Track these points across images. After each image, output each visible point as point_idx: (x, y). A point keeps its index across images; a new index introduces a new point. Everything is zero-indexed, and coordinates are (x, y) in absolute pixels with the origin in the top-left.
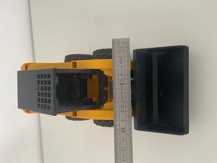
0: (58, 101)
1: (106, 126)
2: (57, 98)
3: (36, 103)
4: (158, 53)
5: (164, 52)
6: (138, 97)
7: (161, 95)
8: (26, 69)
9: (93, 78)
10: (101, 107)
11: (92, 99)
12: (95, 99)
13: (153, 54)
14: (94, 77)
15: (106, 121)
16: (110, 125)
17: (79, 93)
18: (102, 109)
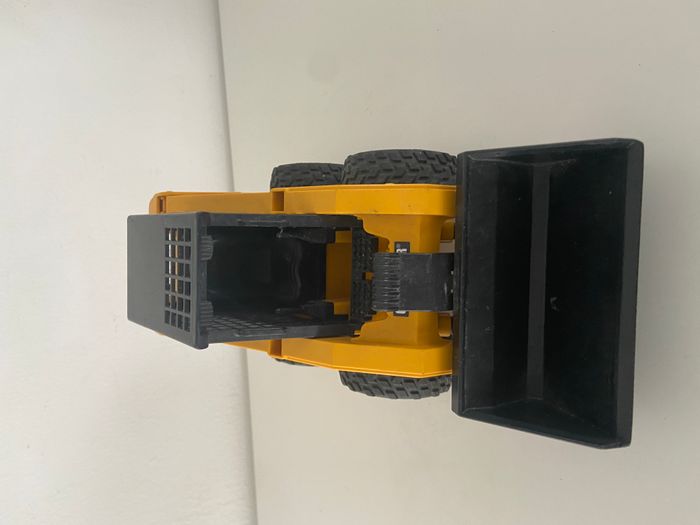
0: (211, 307)
1: (382, 393)
2: (208, 300)
3: (163, 309)
4: (553, 163)
5: (569, 161)
6: (466, 310)
7: (555, 308)
8: (161, 210)
9: (337, 241)
10: (356, 334)
11: (332, 304)
12: (340, 307)
13: (535, 165)
14: (341, 238)
15: (382, 378)
16: (396, 391)
17: (299, 284)
18: (356, 338)
